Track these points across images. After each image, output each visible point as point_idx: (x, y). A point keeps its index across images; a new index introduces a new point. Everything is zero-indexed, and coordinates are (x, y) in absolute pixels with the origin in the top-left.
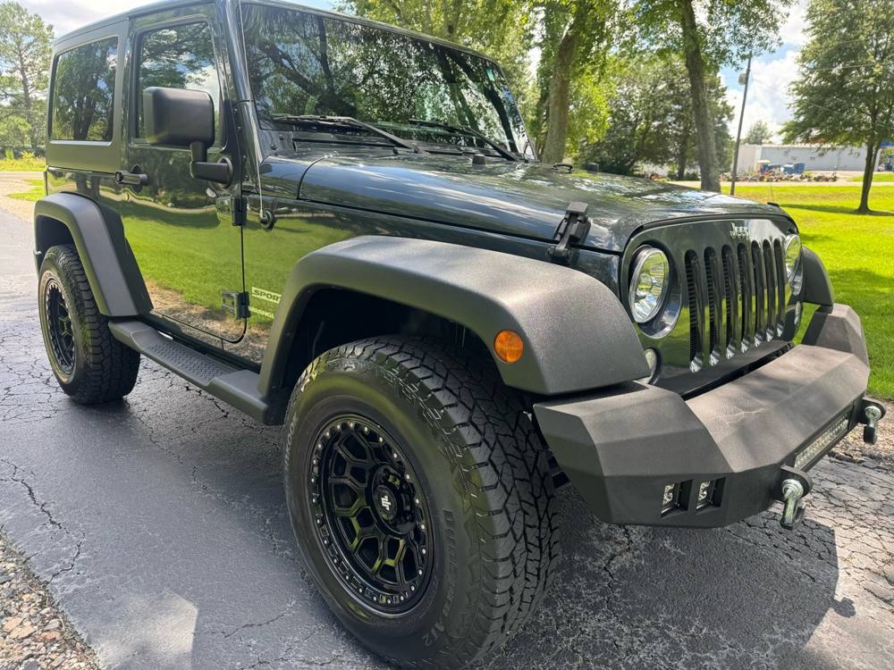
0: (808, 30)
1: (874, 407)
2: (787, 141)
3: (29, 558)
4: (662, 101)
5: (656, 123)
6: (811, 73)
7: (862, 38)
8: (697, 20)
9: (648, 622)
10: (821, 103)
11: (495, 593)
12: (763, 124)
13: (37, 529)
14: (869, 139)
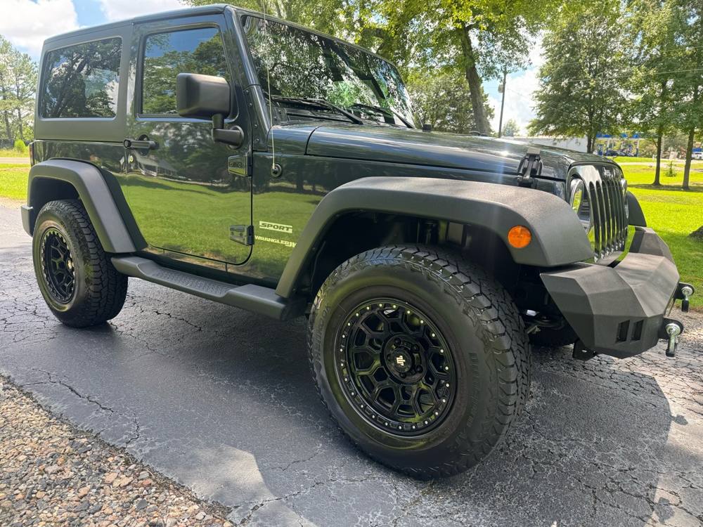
0: (544, 54)
1: (687, 288)
2: (532, 134)
3: (99, 434)
4: (442, 104)
5: (439, 121)
6: (548, 85)
7: (581, 61)
8: (472, 45)
9: (565, 438)
10: (556, 106)
11: (507, 405)
12: (513, 122)
13: (93, 414)
14: (589, 133)
